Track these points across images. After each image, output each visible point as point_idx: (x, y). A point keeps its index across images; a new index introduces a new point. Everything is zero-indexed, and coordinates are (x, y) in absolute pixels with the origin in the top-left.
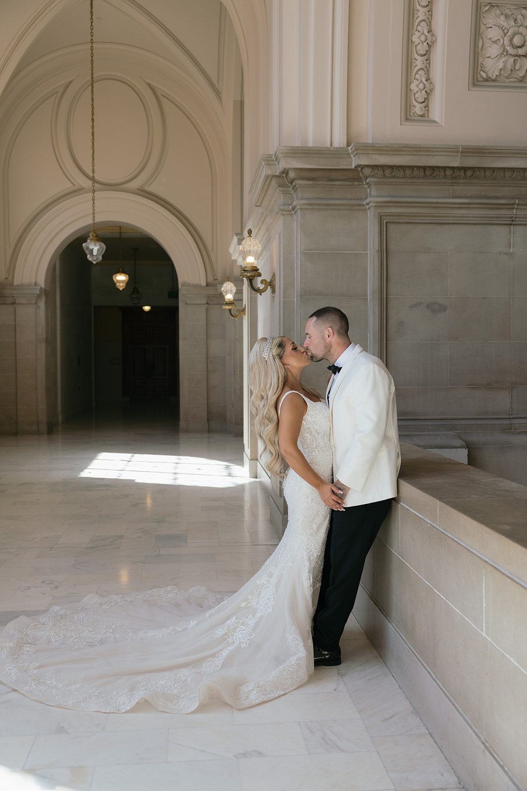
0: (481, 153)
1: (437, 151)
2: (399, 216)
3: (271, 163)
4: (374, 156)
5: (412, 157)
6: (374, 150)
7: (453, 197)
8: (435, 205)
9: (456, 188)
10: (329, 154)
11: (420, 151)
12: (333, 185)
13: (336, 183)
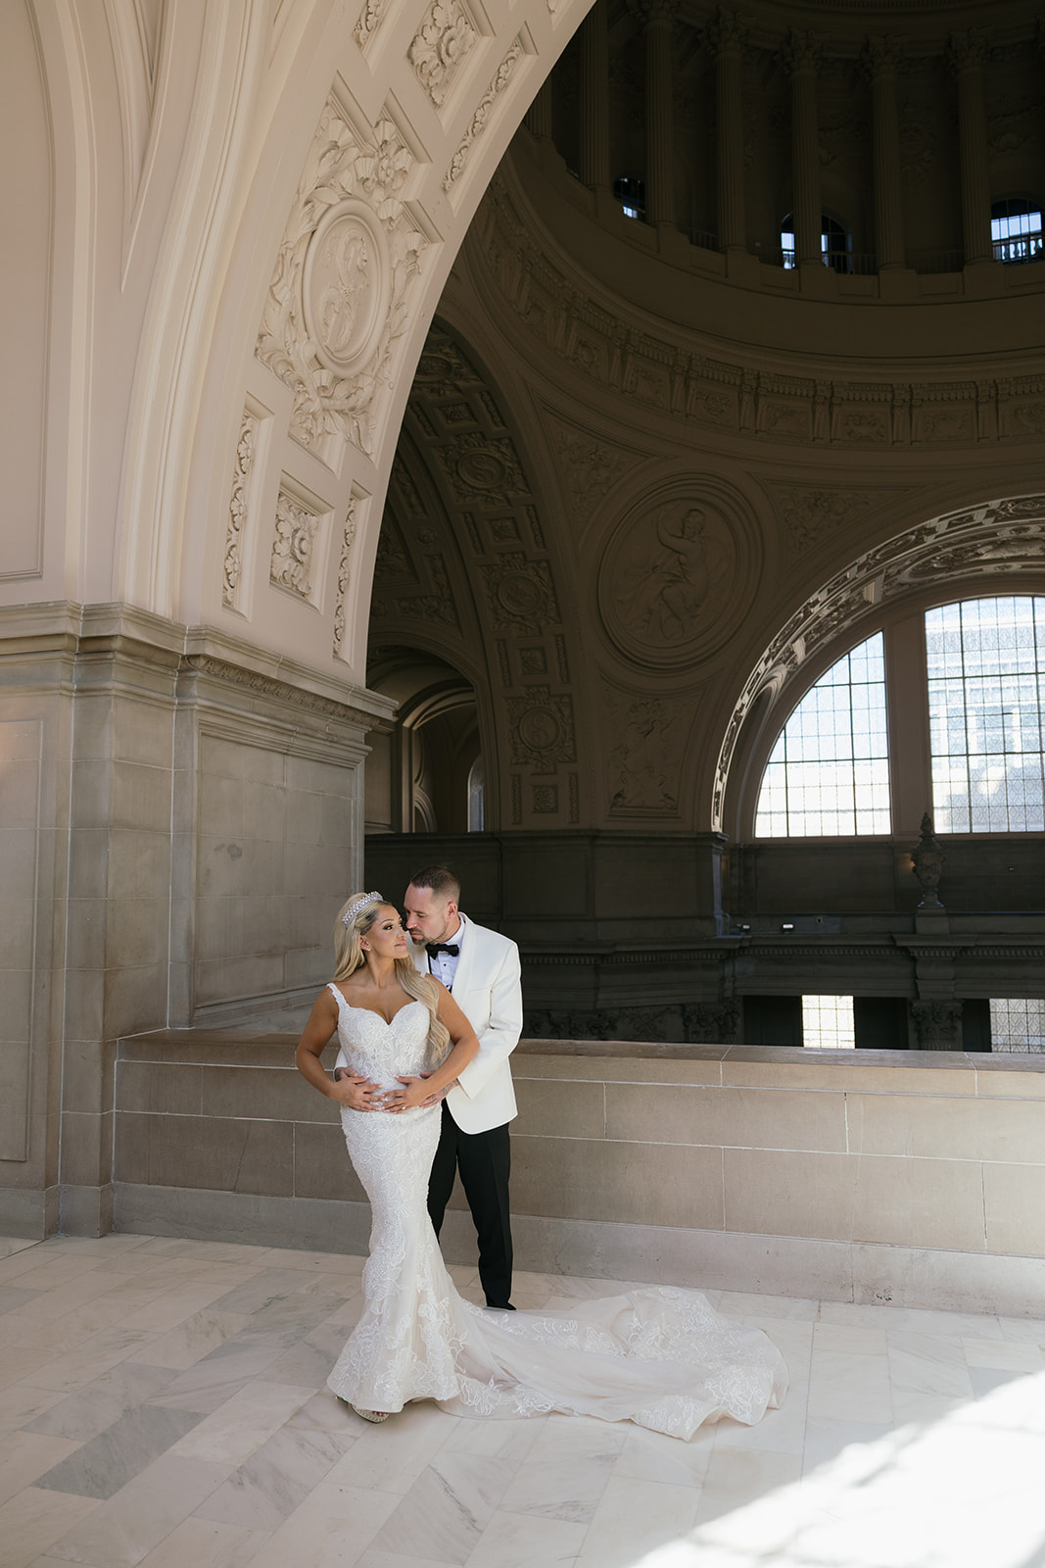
0: (292, 668)
1: (266, 657)
2: (212, 727)
3: (75, 616)
4: (219, 648)
5: (245, 657)
6: (222, 640)
7: (253, 712)
8: (236, 718)
9: (256, 702)
10: (167, 628)
11: (254, 652)
12: (148, 669)
13: (154, 667)
